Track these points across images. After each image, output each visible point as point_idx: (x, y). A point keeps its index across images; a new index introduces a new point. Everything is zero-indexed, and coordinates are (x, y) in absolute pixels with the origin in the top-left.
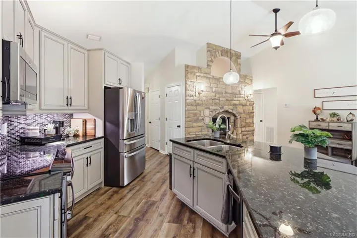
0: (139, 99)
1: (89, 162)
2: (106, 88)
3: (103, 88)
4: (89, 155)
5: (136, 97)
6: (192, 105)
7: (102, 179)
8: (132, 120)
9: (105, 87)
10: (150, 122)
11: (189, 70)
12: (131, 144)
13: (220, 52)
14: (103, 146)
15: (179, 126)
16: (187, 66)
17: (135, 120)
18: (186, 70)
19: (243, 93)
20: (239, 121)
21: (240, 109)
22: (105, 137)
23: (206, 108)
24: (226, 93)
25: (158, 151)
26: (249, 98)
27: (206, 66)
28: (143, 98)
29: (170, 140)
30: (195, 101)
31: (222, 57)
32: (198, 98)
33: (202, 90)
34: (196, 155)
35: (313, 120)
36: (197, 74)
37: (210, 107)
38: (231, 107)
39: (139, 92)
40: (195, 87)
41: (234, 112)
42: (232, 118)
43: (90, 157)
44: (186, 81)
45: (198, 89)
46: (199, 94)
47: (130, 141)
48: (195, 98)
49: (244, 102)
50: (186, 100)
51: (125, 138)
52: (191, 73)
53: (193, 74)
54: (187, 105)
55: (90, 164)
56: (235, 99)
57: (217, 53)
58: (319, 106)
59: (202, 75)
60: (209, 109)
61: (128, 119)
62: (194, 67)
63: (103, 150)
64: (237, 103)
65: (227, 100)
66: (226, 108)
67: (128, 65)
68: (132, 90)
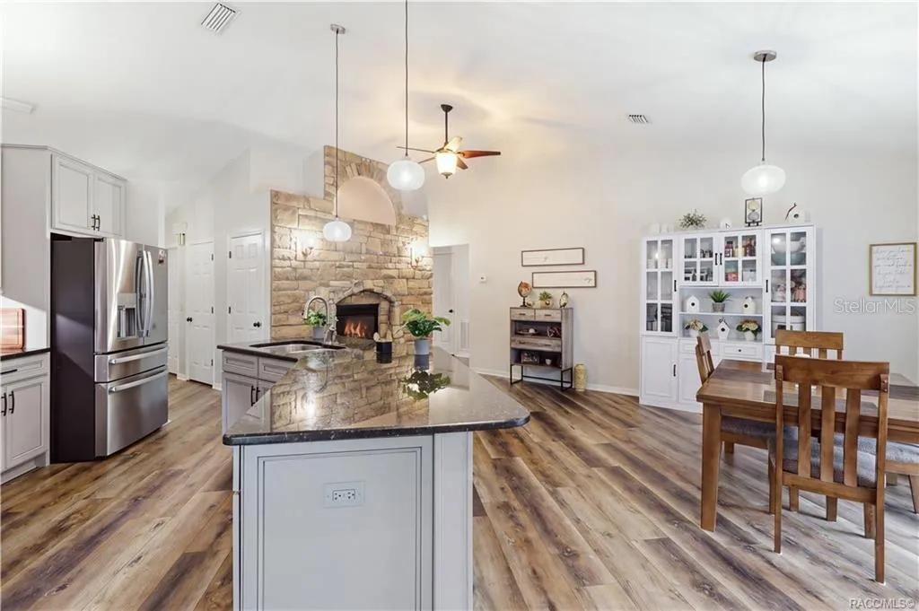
0: (148, 261)
1: (9, 406)
2: (54, 237)
3: (49, 237)
4: (9, 389)
5: (139, 260)
6: (287, 279)
7: (45, 446)
8: (130, 312)
9: (52, 234)
10: (189, 320)
11: (281, 203)
12: (126, 364)
13: (354, 166)
14: (48, 371)
15: (258, 325)
16: (276, 195)
17: (137, 312)
18: (273, 203)
19: (407, 253)
20: (397, 310)
21: (401, 286)
22: (54, 349)
23: (321, 285)
24: (368, 252)
25: (211, 386)
26: (419, 264)
27: (322, 196)
28: (161, 262)
29: (219, 347)
30: (295, 269)
31: (361, 177)
32: (302, 263)
33: (311, 246)
34: (262, 367)
35: (519, 306)
36: (301, 212)
37: (332, 283)
38: (381, 283)
39: (147, 248)
40: (294, 240)
41: (388, 294)
42: (384, 306)
43: (12, 395)
44: (272, 227)
45: (302, 245)
46: (305, 255)
47: (126, 356)
48: (294, 263)
49: (409, 271)
50: (272, 267)
51: (108, 351)
52: (286, 209)
53: (291, 212)
54: (275, 277)
55: (13, 409)
56: (390, 265)
57: (348, 169)
58: (528, 281)
59: (312, 213)
60: (328, 286)
61: (120, 308)
62: (290, 197)
63: (48, 379)
64: (393, 273)
65: (370, 267)
66: (369, 285)
67: (119, 183)
68: (130, 243)
